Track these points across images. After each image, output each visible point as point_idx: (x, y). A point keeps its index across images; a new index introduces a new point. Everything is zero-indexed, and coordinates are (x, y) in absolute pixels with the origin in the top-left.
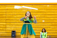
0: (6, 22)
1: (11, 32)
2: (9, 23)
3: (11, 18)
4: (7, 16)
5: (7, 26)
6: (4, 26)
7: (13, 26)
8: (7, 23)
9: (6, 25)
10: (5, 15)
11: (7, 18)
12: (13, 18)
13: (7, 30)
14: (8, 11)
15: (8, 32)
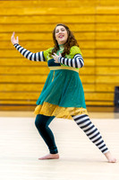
0: (96, 58)
1: (112, 89)
2: (106, 60)
3: (114, 45)
4: (100, 36)
5: (101, 71)
6: (90, 71)
8: (98, 60)
9: (95, 66)
10: (93, 34)
11: (99, 44)
13: (100, 83)
14: (103, 19)
15: (104, 89)
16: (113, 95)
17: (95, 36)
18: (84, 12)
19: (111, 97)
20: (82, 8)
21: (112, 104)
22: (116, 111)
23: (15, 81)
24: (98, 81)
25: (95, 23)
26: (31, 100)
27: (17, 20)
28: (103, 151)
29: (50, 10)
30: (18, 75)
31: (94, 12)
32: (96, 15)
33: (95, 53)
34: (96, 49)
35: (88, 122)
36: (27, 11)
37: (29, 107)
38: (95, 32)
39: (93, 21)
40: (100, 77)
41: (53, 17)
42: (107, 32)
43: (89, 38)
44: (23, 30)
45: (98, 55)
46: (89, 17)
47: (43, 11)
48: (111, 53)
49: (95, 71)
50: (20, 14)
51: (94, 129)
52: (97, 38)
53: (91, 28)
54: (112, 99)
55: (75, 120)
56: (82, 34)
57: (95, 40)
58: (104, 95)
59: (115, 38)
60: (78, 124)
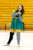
17: (14, 7)
25: (14, 4)
38: (14, 6)
39: (14, 3)
43: (12, 8)
53: (13, 5)
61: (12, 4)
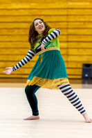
0: (68, 42)
1: (80, 66)
2: (75, 43)
3: (82, 32)
4: (71, 25)
6: (64, 52)
7: (87, 50)
8: (70, 43)
9: (67, 48)
10: (66, 23)
11: (70, 31)
12: (86, 30)
13: (71, 61)
16: (81, 70)
17: (68, 25)
18: (59, 7)
19: (80, 72)
20: (57, 3)
21: (80, 77)
22: (83, 83)
23: (5, 59)
24: (69, 59)
25: (67, 15)
26: (18, 74)
27: (7, 13)
28: (81, 113)
29: (33, 5)
30: (8, 55)
31: (66, 7)
32: (68, 8)
33: (67, 38)
34: (68, 35)
35: (70, 90)
36: (15, 6)
37: (16, 80)
38: (68, 22)
39: (66, 13)
40: (71, 57)
41: (35, 10)
42: (76, 22)
43: (63, 27)
44: (12, 20)
45: (70, 40)
46: (63, 10)
47: (27, 6)
48: (80, 38)
49: (67, 52)
50: (9, 8)
51: (75, 95)
52: (69, 27)
53: (64, 19)
54: (81, 74)
55: (60, 88)
56: (57, 24)
57: (67, 28)
58: (74, 70)
59: (83, 27)
60: (63, 92)
61: (61, 17)
